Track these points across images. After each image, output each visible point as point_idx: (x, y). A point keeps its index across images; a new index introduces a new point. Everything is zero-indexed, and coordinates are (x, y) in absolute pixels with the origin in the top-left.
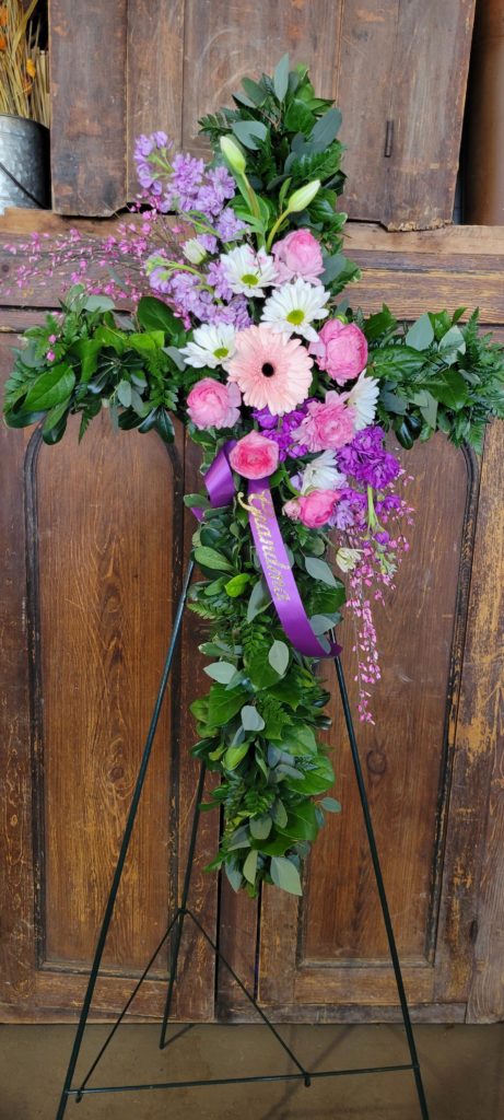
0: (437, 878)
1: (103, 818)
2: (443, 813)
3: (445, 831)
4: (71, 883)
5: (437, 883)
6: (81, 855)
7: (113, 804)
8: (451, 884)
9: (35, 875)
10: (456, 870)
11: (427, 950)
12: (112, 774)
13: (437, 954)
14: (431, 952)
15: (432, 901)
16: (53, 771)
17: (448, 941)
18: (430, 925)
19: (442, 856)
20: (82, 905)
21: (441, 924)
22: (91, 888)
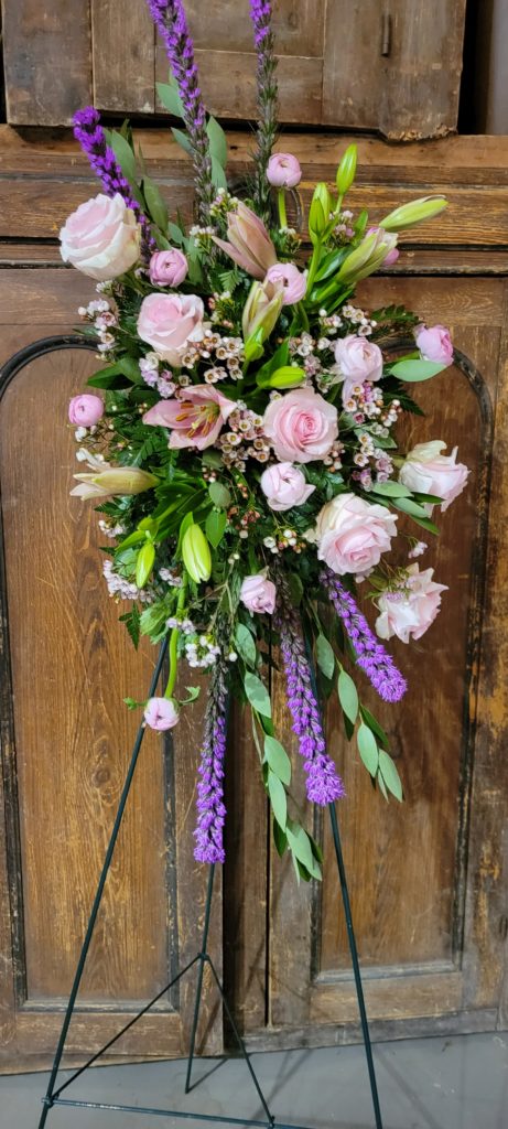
0: (462, 871)
1: (88, 828)
2: (467, 797)
3: (469, 818)
4: (54, 908)
5: (462, 876)
6: (64, 873)
7: (98, 812)
8: (477, 876)
9: (11, 901)
10: (482, 860)
11: (453, 953)
12: (97, 777)
13: (465, 956)
14: (458, 953)
15: (457, 897)
16: (28, 779)
17: (476, 941)
18: (456, 924)
19: (466, 847)
20: (68, 931)
21: (468, 921)
22: (77, 912)
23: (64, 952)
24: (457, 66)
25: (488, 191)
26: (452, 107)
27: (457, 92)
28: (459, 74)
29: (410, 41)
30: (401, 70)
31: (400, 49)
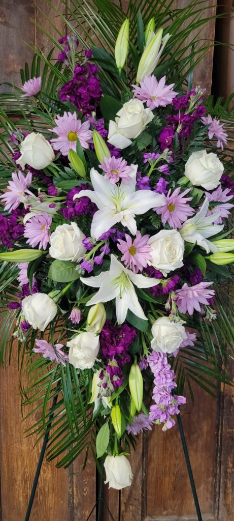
0: (218, 470)
1: (31, 441)
2: (220, 432)
3: (221, 442)
4: (15, 479)
5: (218, 472)
6: (20, 463)
8: (226, 472)
10: (228, 464)
11: (214, 510)
12: (36, 416)
13: (220, 512)
14: (216, 511)
15: (216, 482)
16: (3, 415)
17: (226, 505)
18: (215, 496)
19: (220, 457)
20: (21, 491)
21: (222, 495)
22: (26, 482)
23: (19, 502)
24: (209, 83)
28: (210, 86)
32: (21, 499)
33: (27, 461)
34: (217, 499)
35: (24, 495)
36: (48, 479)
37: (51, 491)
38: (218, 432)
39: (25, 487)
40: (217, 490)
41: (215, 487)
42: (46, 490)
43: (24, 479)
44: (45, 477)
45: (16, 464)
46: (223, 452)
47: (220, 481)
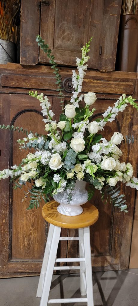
0: (112, 232)
1: (28, 219)
3: (114, 219)
4: (19, 237)
6: (22, 229)
7: (31, 215)
8: (115, 233)
9: (9, 236)
10: (116, 229)
11: (109, 251)
13: (112, 252)
14: (110, 251)
15: (111, 238)
16: (15, 207)
17: (114, 248)
18: (110, 244)
19: (113, 226)
21: (113, 244)
23: (21, 248)
24: (115, 57)
25: (121, 83)
26: (114, 65)
27: (115, 62)
28: (115, 59)
29: (105, 51)
30: (103, 57)
31: (103, 53)
32: (22, 247)
33: (25, 228)
34: (111, 246)
35: (23, 244)
36: (35, 236)
37: (36, 242)
38: (112, 215)
39: (24, 241)
40: (111, 241)
41: (110, 240)
42: (34, 242)
43: (24, 237)
44: (34, 236)
45: (20, 230)
46: (114, 224)
47: (112, 238)
